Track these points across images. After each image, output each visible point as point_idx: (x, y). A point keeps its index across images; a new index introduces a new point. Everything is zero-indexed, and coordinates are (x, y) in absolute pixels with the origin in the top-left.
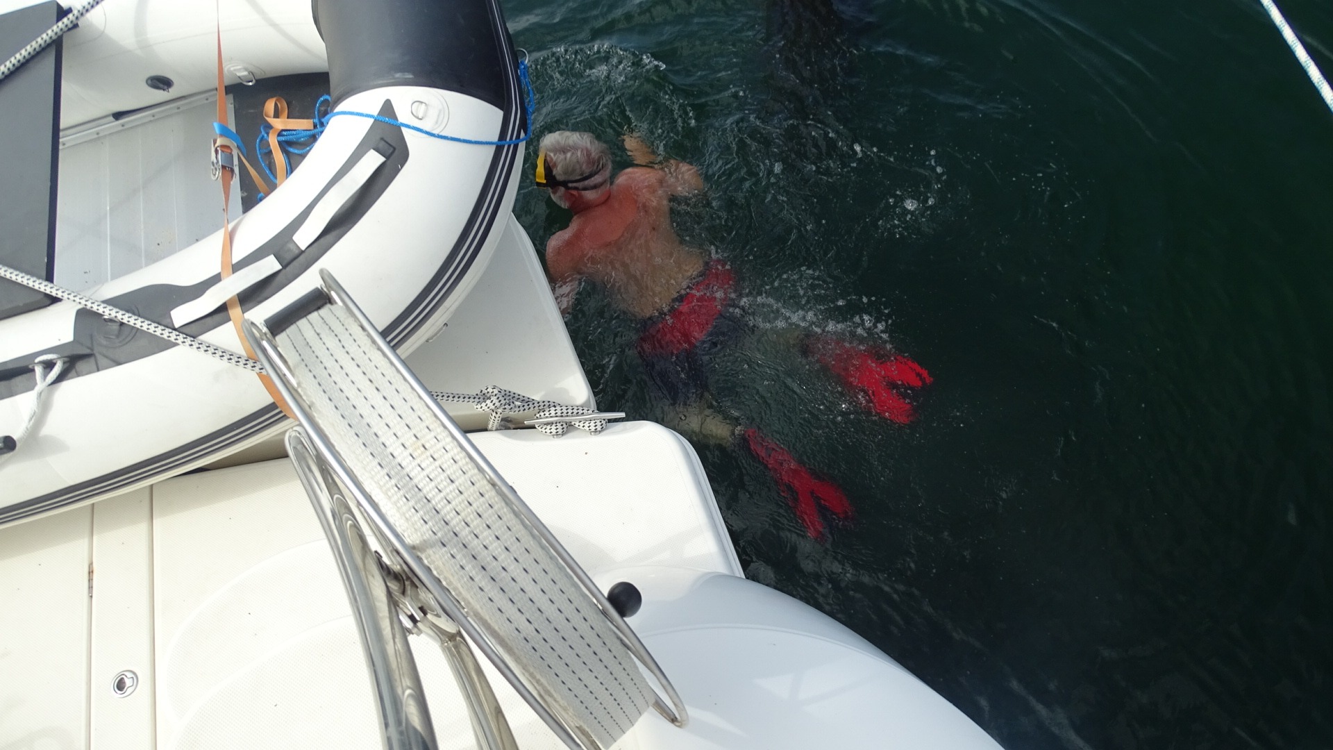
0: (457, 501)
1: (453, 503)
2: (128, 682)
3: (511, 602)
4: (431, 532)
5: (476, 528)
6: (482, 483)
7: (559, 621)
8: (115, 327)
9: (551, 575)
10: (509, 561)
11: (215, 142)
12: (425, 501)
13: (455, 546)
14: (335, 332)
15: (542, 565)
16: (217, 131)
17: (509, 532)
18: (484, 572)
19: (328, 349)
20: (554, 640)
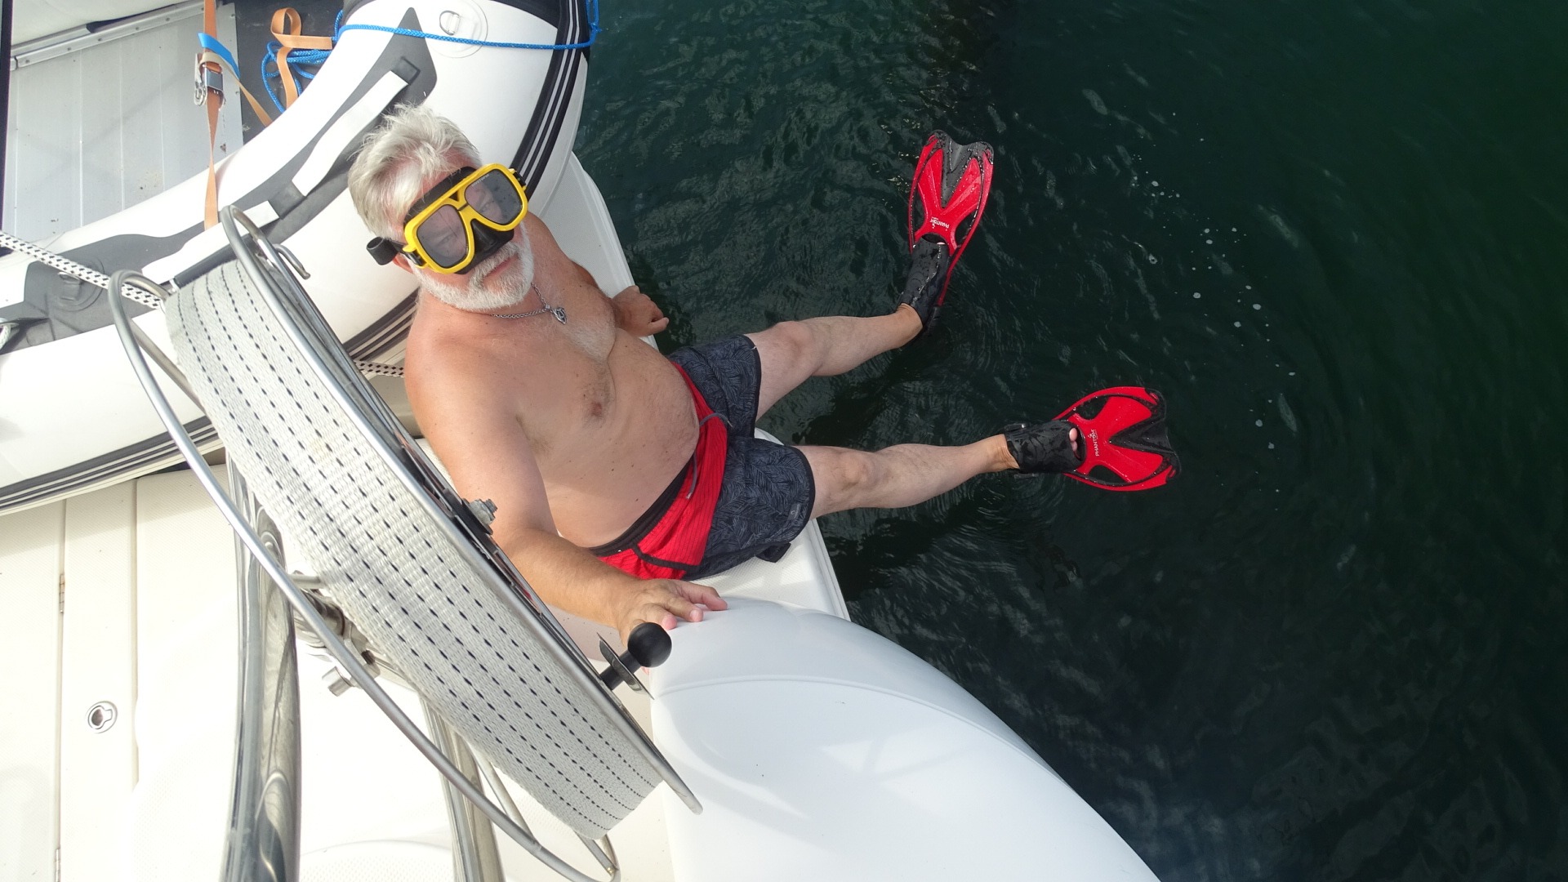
0: (370, 521)
1: (365, 524)
2: (105, 715)
3: (442, 657)
4: (333, 562)
5: (395, 559)
6: (405, 497)
7: (511, 682)
8: (75, 286)
9: (498, 622)
10: (440, 602)
11: (200, 58)
12: (327, 519)
13: (366, 581)
14: (231, 291)
15: (487, 609)
16: (203, 44)
17: (442, 564)
18: (406, 616)
19: (217, 312)
20: (503, 706)
